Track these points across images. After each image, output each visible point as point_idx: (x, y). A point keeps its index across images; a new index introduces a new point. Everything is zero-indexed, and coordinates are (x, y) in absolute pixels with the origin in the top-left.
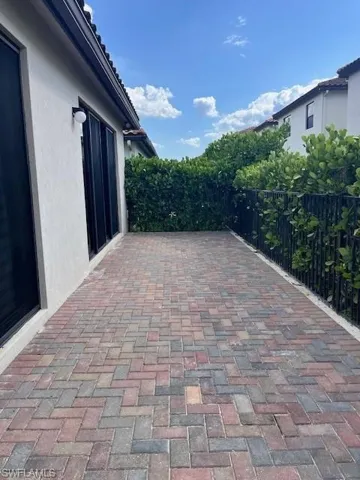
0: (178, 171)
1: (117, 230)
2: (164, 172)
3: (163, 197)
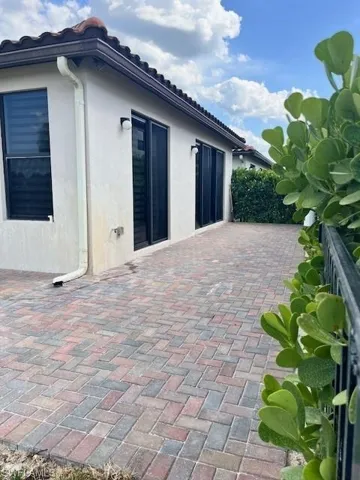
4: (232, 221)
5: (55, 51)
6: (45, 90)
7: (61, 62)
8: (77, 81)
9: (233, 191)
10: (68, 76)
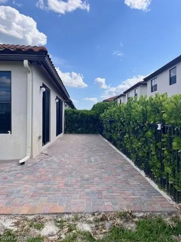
0: (82, 114)
1: (61, 132)
2: (77, 114)
3: (77, 122)
4: (65, 133)
5: (24, 57)
6: (11, 72)
7: (26, 62)
8: (30, 70)
9: (66, 119)
10: (27, 68)
